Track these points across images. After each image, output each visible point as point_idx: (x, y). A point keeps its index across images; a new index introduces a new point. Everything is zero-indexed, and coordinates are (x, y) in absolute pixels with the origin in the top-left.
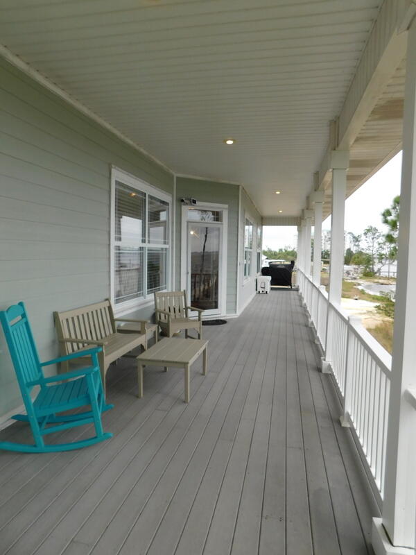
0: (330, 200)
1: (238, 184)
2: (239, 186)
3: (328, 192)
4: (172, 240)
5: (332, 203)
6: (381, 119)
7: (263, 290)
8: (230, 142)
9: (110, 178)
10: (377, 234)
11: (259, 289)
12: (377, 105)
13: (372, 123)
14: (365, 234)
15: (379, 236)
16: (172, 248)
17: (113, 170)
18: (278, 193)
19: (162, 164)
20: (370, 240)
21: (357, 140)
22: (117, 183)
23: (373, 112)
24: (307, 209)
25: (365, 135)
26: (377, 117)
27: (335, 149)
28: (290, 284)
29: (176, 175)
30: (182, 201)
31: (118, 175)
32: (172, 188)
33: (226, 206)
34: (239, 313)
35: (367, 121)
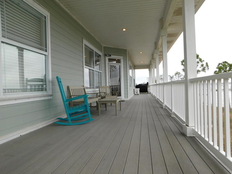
0: (161, 54)
1: (126, 49)
2: (126, 50)
3: (160, 50)
4: (103, 70)
5: (162, 55)
6: (177, 15)
7: (137, 93)
8: (124, 30)
9: (83, 43)
10: (180, 75)
11: (135, 93)
12: (175, 10)
13: (174, 17)
14: (175, 75)
15: (181, 76)
16: (103, 73)
17: (83, 40)
18: (141, 53)
19: (98, 41)
20: (177, 77)
21: (170, 24)
22: (85, 45)
23: (174, 13)
24: (152, 59)
25: (172, 22)
26: (175, 14)
27: (162, 29)
28: (147, 92)
29: (103, 45)
30: (106, 55)
31: (85, 42)
32: (102, 50)
33: (122, 57)
34: (129, 98)
35: (172, 16)
